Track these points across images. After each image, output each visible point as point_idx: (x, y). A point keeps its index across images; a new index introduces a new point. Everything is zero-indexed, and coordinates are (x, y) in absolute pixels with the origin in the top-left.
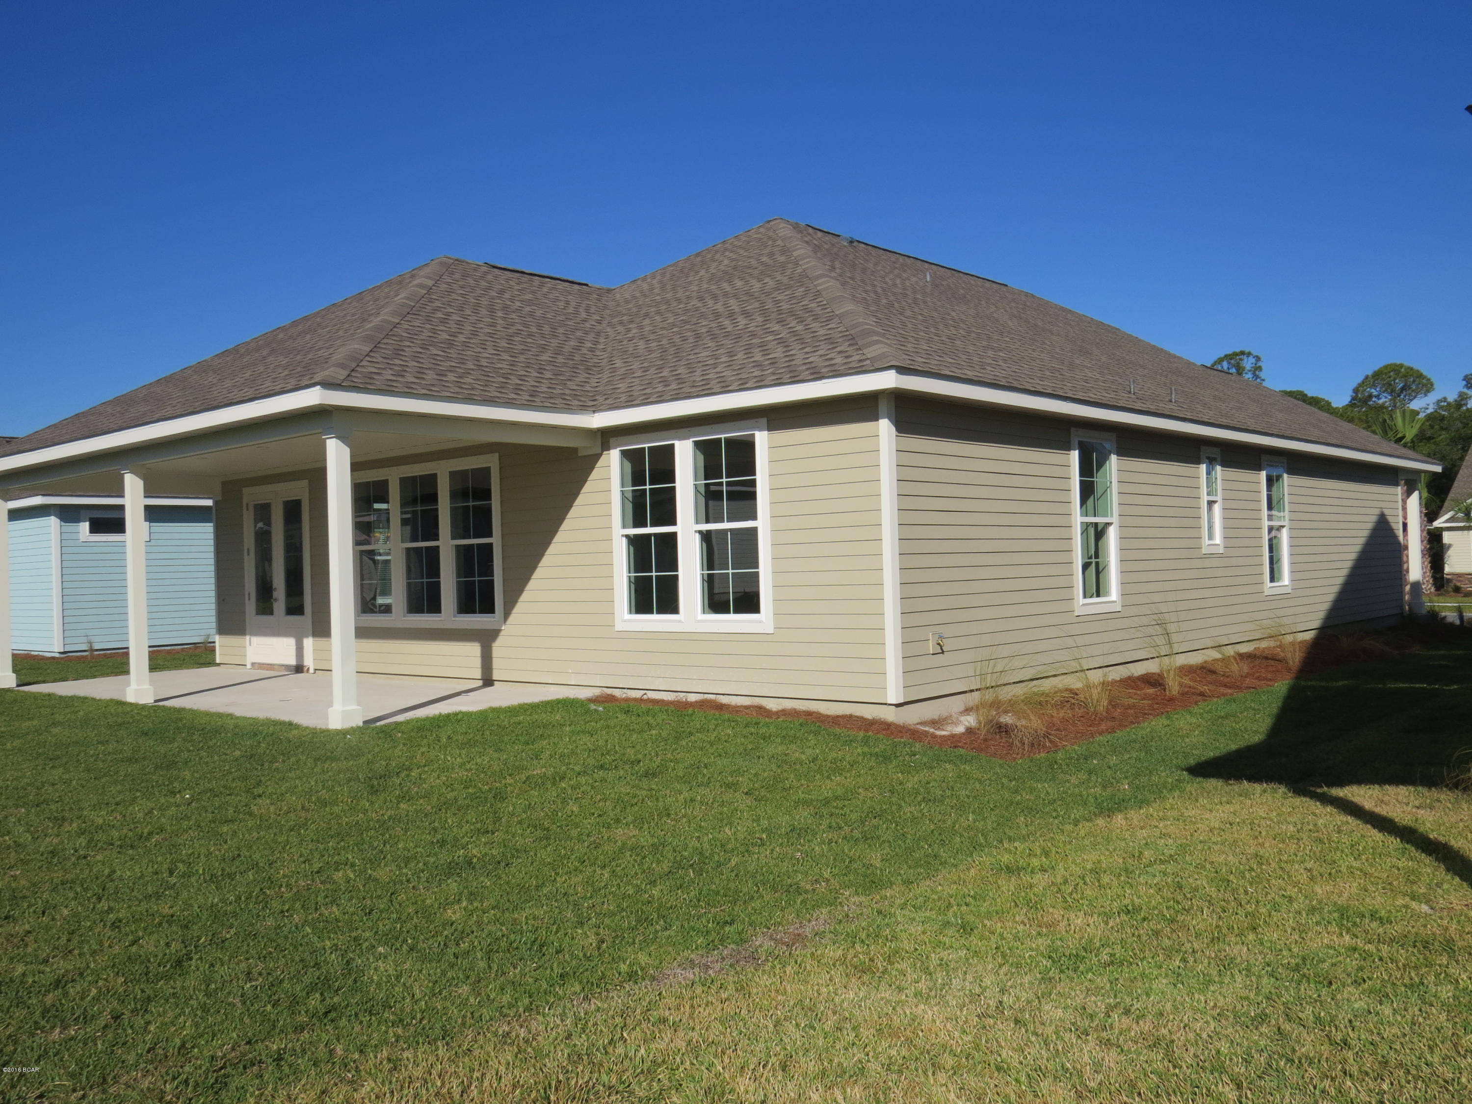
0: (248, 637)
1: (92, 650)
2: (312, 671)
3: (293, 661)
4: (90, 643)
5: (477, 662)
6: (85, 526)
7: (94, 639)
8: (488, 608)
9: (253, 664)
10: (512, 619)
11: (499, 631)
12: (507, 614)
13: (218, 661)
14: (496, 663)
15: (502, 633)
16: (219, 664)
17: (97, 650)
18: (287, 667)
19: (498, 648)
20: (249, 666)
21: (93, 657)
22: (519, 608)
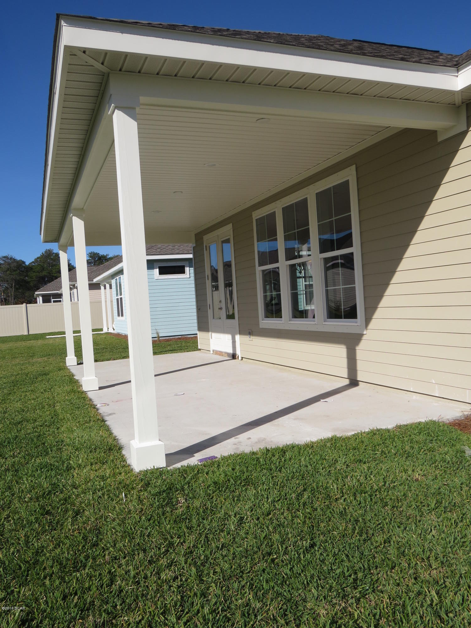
0: (210, 333)
1: (159, 337)
2: (240, 358)
3: (231, 351)
4: (158, 333)
5: (344, 362)
6: (157, 271)
7: (159, 331)
8: (351, 314)
9: (213, 351)
10: (372, 325)
11: (362, 335)
12: (368, 320)
13: (199, 348)
14: (360, 366)
15: (364, 337)
16: (200, 350)
17: (161, 337)
18: (228, 354)
19: (361, 351)
20: (212, 352)
21: (160, 341)
22: (378, 313)
